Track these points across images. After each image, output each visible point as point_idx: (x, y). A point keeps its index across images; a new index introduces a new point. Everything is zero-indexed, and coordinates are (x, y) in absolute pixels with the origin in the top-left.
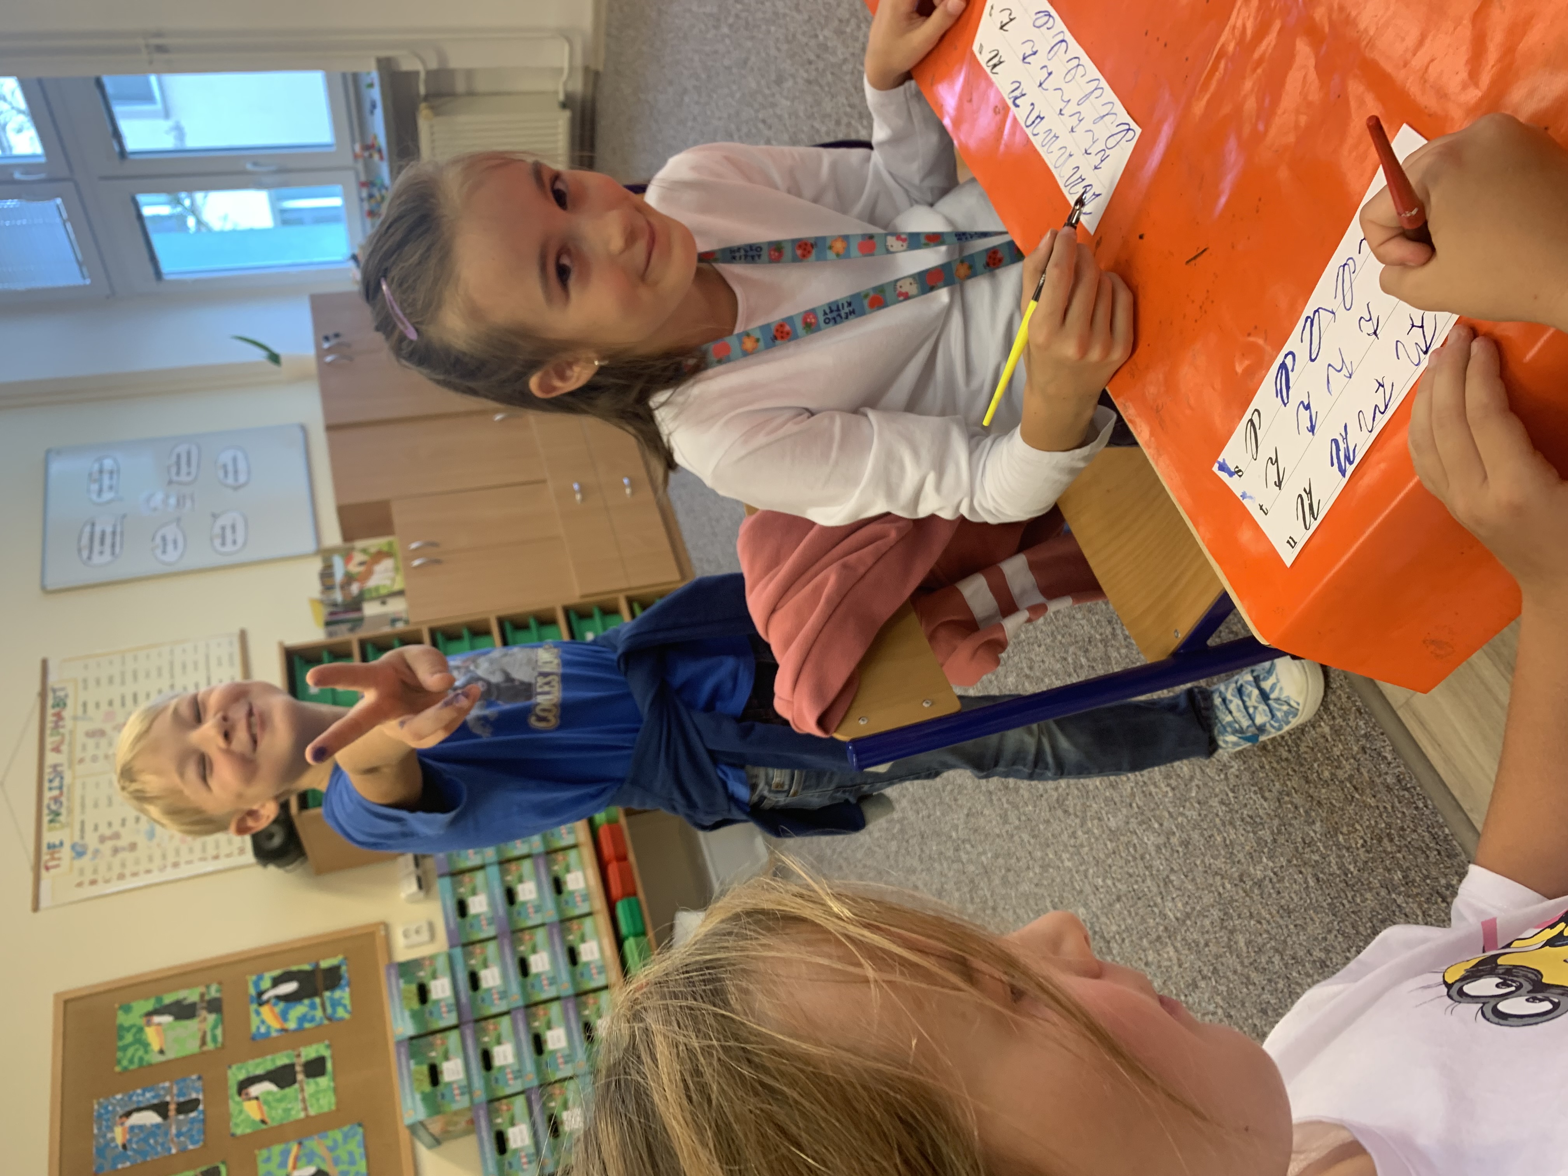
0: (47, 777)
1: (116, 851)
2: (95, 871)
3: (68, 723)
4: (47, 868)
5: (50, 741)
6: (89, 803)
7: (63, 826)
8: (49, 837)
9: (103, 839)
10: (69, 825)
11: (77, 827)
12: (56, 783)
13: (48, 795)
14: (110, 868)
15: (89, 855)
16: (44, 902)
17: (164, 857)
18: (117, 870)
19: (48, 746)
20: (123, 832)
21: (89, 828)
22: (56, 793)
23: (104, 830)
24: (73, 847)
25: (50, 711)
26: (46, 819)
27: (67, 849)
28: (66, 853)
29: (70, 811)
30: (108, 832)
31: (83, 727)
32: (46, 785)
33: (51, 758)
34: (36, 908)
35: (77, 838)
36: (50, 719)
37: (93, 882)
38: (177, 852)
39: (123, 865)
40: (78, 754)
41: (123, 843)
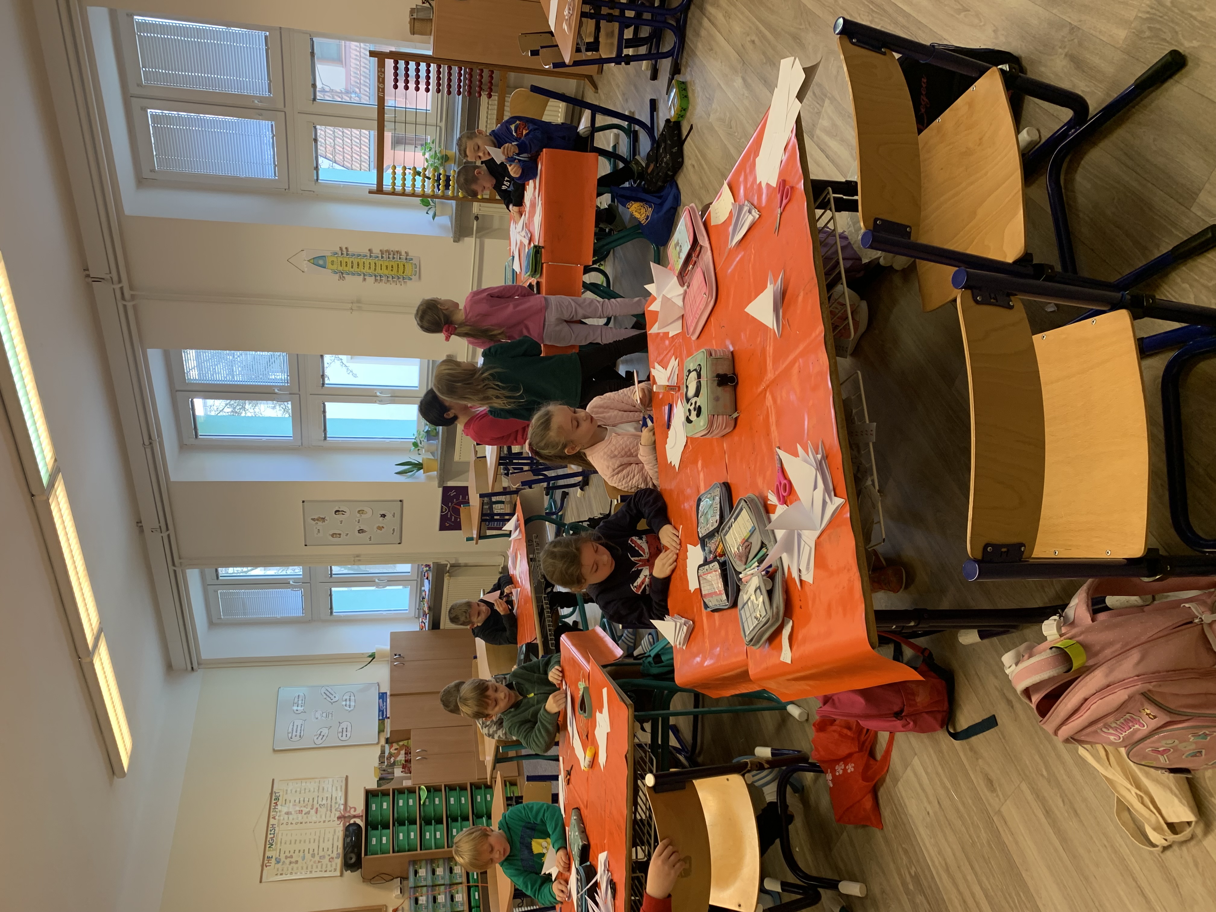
0: (269, 829)
1: (291, 863)
2: (283, 870)
3: (279, 807)
4: (266, 866)
5: (272, 813)
6: (283, 842)
7: (273, 850)
8: (268, 854)
9: (286, 857)
10: (276, 850)
11: (278, 851)
12: (272, 832)
13: (269, 836)
14: (288, 870)
15: (281, 863)
16: (263, 880)
17: (307, 868)
18: (290, 870)
19: (271, 816)
20: (294, 855)
21: (282, 852)
22: (272, 836)
23: (287, 854)
24: (276, 859)
25: (273, 801)
26: (268, 846)
27: (273, 860)
28: (273, 861)
29: (276, 844)
30: (289, 855)
31: (285, 810)
32: (269, 832)
33: (272, 821)
34: (261, 882)
35: (278, 856)
36: (273, 804)
37: (281, 874)
38: (312, 866)
39: (292, 869)
40: (281, 822)
41: (293, 860)
